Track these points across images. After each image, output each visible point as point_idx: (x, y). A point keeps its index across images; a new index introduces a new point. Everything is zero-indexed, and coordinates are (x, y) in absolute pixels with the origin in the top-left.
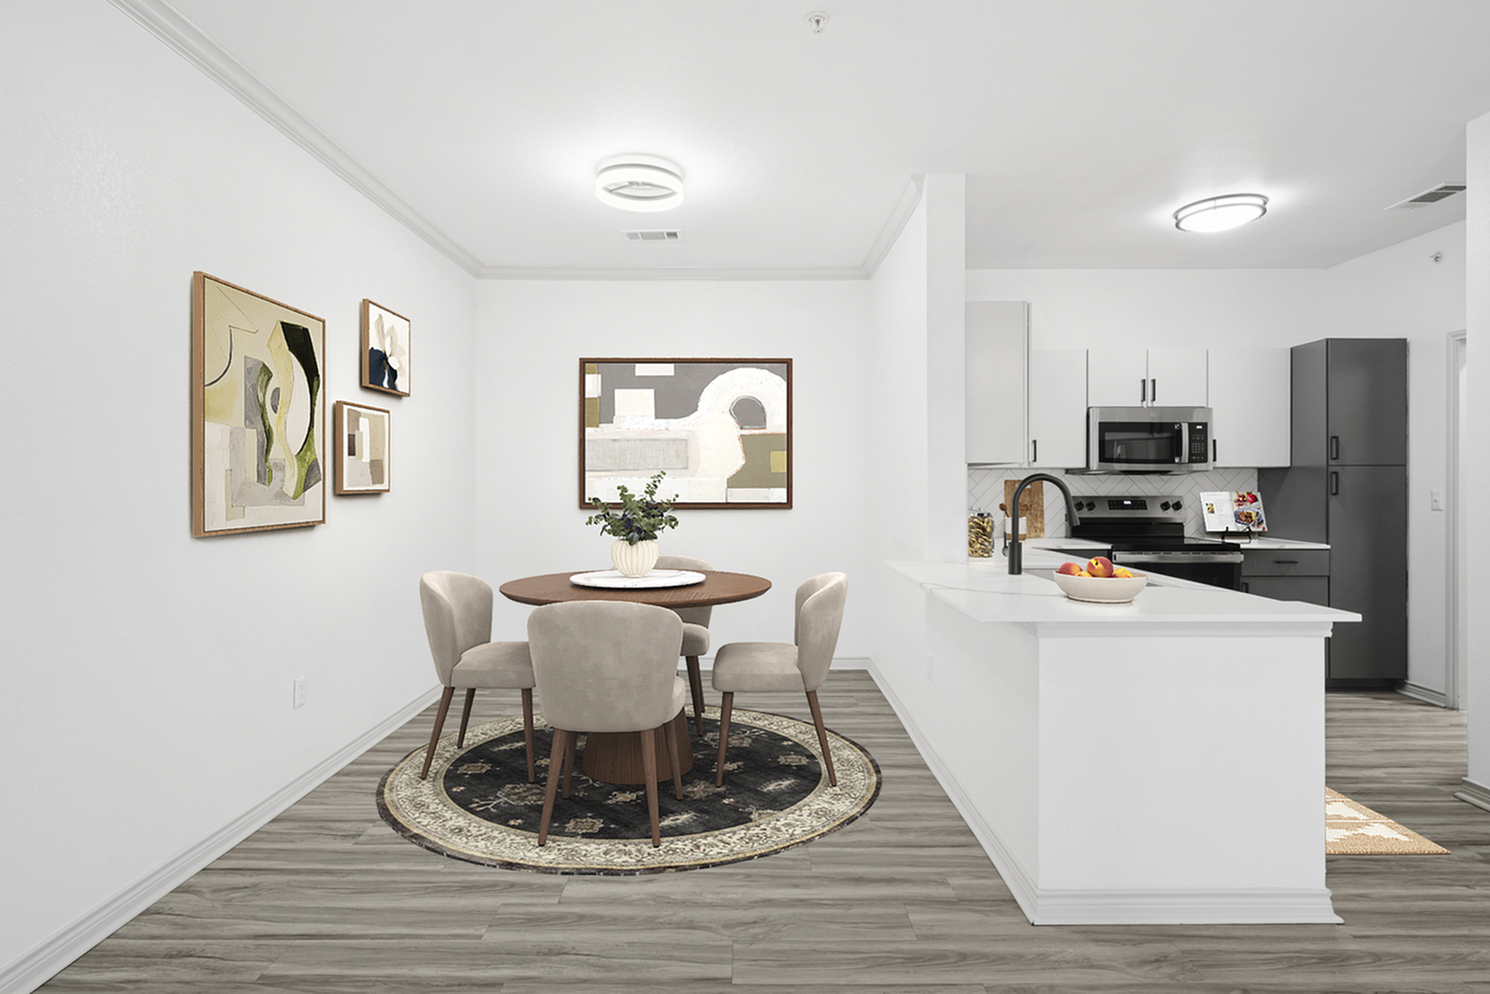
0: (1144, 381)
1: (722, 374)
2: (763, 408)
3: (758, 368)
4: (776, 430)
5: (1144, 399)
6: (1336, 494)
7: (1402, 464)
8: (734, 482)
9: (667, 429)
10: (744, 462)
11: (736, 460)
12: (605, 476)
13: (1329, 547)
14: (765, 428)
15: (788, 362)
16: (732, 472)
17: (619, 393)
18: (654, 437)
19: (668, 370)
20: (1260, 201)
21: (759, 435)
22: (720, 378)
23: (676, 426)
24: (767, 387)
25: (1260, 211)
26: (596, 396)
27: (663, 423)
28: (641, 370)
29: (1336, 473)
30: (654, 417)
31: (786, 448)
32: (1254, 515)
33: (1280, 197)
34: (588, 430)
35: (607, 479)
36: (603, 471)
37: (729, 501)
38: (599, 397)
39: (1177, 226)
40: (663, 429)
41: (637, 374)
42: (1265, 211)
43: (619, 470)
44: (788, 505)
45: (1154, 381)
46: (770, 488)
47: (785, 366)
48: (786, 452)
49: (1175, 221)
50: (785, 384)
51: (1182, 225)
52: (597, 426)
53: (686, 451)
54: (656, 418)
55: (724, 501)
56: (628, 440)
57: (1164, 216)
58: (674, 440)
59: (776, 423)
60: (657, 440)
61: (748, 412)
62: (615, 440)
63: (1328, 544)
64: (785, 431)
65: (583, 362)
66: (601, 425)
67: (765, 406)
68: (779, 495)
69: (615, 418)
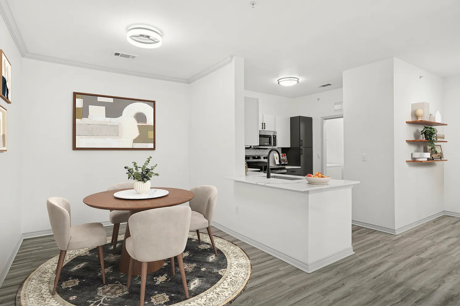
0: (263, 123)
1: (131, 104)
2: (145, 116)
3: (144, 103)
4: (150, 124)
5: (263, 128)
6: (302, 154)
7: (311, 147)
8: (135, 141)
9: (110, 121)
10: (139, 134)
11: (136, 134)
12: (84, 138)
13: (300, 167)
14: (146, 123)
15: (154, 102)
16: (135, 137)
17: (90, 107)
18: (105, 124)
19: (111, 100)
20: (297, 80)
21: (144, 125)
22: (130, 105)
23: (114, 121)
24: (147, 110)
25: (297, 82)
26: (81, 107)
27: (109, 119)
28: (100, 99)
29: (302, 149)
30: (105, 117)
31: (153, 130)
32: (285, 160)
33: (301, 79)
34: (77, 120)
35: (85, 139)
36: (84, 136)
37: (134, 147)
38: (82, 108)
39: (279, 83)
40: (109, 121)
41: (98, 100)
42: (298, 82)
43: (91, 136)
44: (154, 149)
45: (265, 123)
46: (148, 143)
47: (153, 103)
48: (153, 132)
49: (278, 82)
50: (153, 109)
51: (280, 83)
52: (81, 119)
53: (118, 130)
54: (106, 117)
55: (132, 147)
56: (94, 125)
57: (275, 81)
58: (113, 126)
59: (150, 122)
60: (106, 125)
61: (140, 117)
62: (89, 124)
63: (300, 166)
64: (153, 125)
65: (75, 94)
66: (83, 118)
67: (146, 116)
68: (151, 146)
69: (89, 116)
